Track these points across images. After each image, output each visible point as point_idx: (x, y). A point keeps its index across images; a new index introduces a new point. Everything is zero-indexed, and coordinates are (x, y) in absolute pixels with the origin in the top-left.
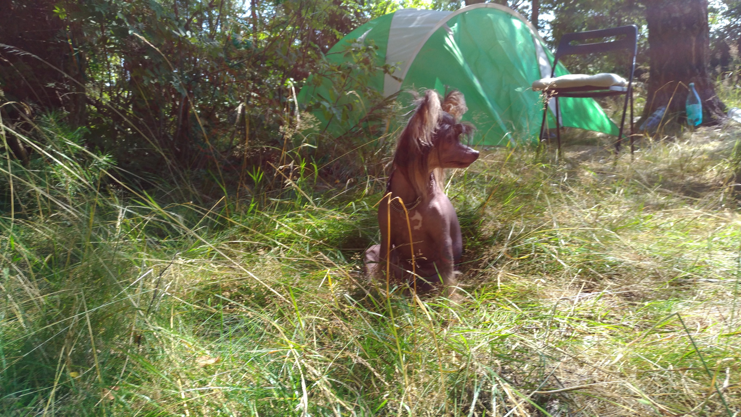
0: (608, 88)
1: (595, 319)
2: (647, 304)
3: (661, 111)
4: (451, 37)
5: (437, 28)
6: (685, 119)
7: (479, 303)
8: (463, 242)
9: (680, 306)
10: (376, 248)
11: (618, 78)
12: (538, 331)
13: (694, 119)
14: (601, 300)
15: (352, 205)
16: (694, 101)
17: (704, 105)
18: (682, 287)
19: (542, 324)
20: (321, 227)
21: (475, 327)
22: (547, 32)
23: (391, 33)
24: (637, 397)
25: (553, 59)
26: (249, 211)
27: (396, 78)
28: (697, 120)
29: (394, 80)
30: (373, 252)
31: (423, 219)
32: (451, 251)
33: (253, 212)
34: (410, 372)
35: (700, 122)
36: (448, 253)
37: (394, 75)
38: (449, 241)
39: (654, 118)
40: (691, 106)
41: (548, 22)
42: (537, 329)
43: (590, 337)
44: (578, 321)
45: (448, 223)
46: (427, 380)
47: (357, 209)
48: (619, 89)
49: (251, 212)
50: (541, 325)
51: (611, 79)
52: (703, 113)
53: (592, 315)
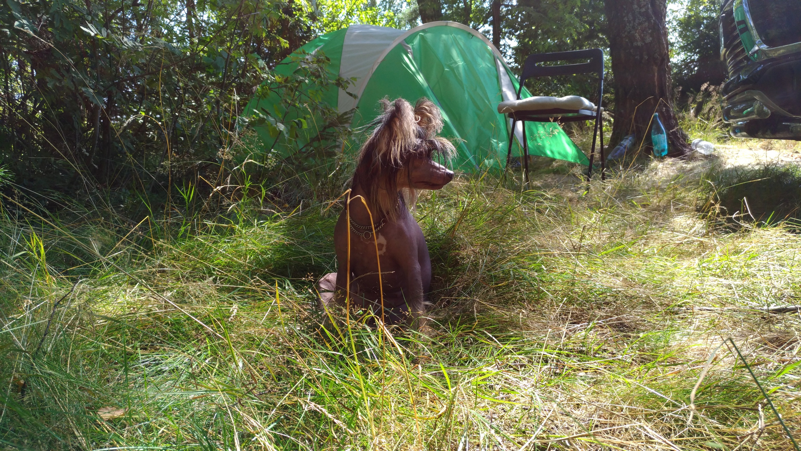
0: (577, 111)
1: (587, 353)
2: (641, 335)
5: (394, 44)
6: (652, 149)
7: (454, 336)
8: (433, 268)
10: (332, 276)
11: (587, 103)
12: (523, 368)
13: (660, 149)
14: (591, 332)
15: (303, 229)
16: (659, 132)
17: (668, 135)
18: (677, 316)
19: (527, 359)
20: (266, 254)
21: (450, 364)
22: (509, 59)
23: (344, 49)
25: (518, 86)
26: (180, 235)
27: (351, 95)
28: (663, 150)
29: (348, 95)
30: (328, 281)
31: (388, 243)
32: (419, 278)
33: (184, 236)
34: (377, 420)
35: (665, 152)
36: (417, 280)
37: (348, 90)
38: (418, 266)
39: (622, 147)
40: (657, 136)
41: (510, 48)
42: (521, 366)
43: (582, 374)
44: (568, 356)
46: (398, 429)
47: (308, 233)
48: (588, 113)
49: (182, 236)
50: (525, 362)
51: (581, 103)
52: (668, 144)
53: (584, 349)
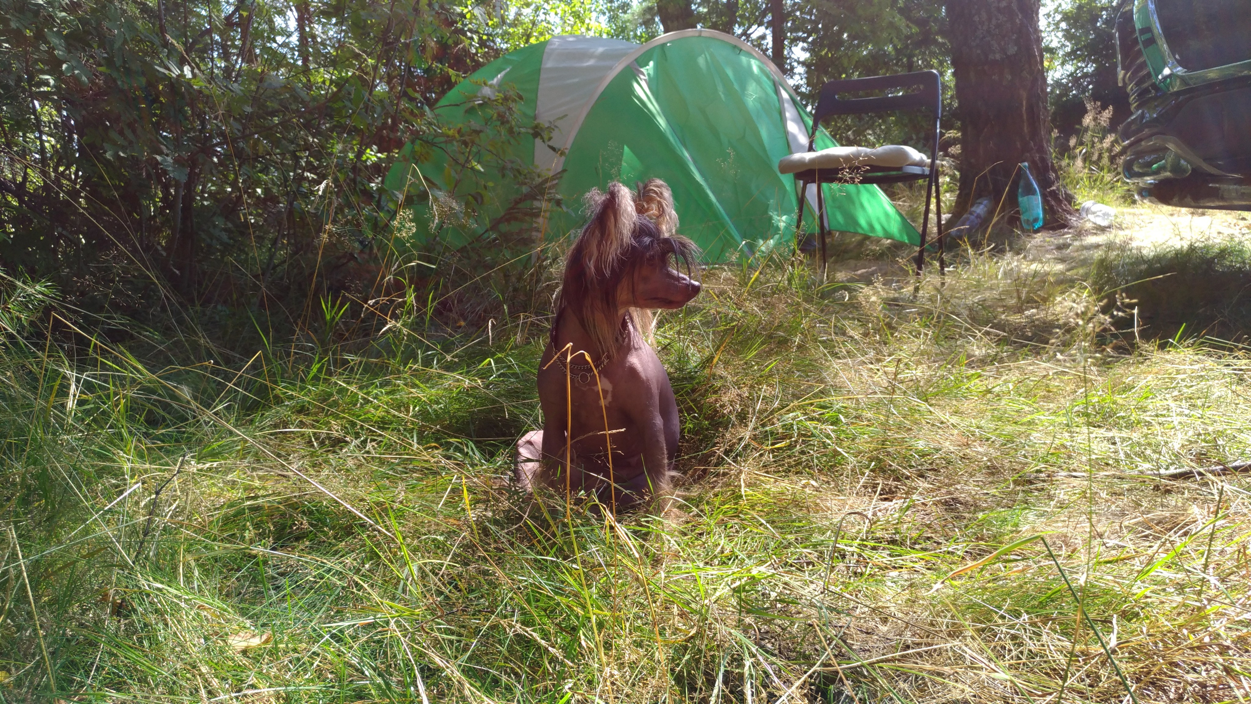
0: (899, 169)
1: (902, 544)
2: (980, 515)
3: (982, 207)
4: (643, 84)
5: (620, 67)
6: (1018, 219)
7: (713, 523)
9: (1031, 517)
10: (536, 436)
11: (915, 155)
12: (811, 567)
13: (1031, 219)
14: (908, 512)
15: (490, 363)
16: (1030, 191)
17: (1044, 196)
18: (1032, 487)
19: (816, 554)
20: (438, 403)
21: (707, 563)
22: (798, 78)
23: (543, 76)
24: (975, 668)
25: (810, 122)
26: (311, 375)
27: (555, 150)
28: (1036, 220)
29: (551, 152)
30: (530, 443)
31: (614, 388)
32: (662, 439)
33: (316, 378)
34: (607, 646)
35: (1040, 224)
36: (658, 441)
37: (551, 143)
38: (659, 421)
39: (972, 217)
40: (1025, 198)
41: (799, 62)
42: (808, 564)
43: (894, 573)
44: (874, 548)
45: (655, 391)
46: (634, 657)
47: (498, 370)
48: (917, 170)
49: (312, 379)
50: (814, 557)
51: (905, 155)
52: (1044, 210)
53: (897, 537)
